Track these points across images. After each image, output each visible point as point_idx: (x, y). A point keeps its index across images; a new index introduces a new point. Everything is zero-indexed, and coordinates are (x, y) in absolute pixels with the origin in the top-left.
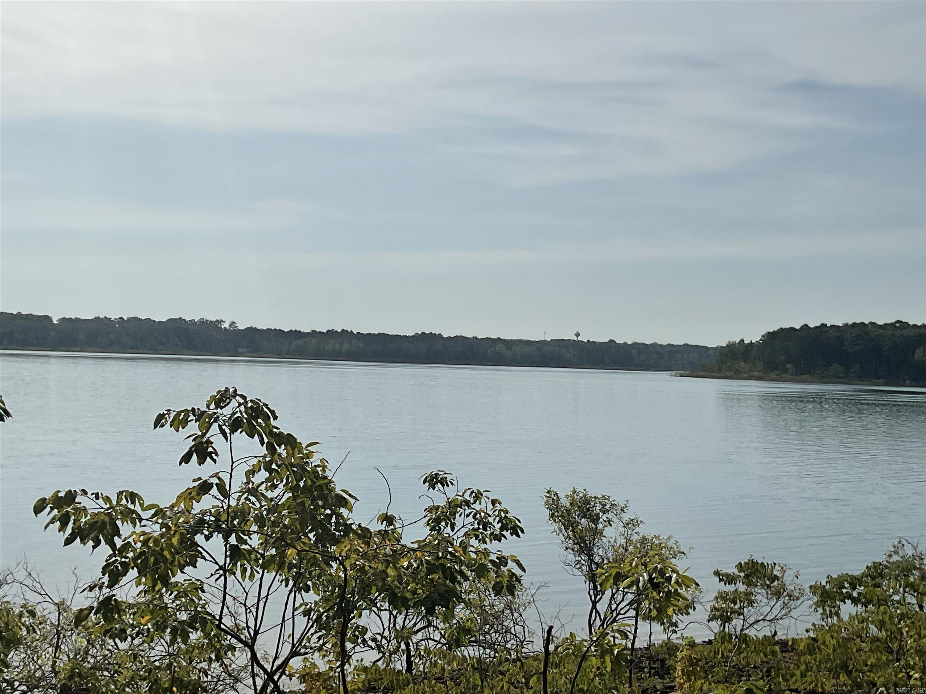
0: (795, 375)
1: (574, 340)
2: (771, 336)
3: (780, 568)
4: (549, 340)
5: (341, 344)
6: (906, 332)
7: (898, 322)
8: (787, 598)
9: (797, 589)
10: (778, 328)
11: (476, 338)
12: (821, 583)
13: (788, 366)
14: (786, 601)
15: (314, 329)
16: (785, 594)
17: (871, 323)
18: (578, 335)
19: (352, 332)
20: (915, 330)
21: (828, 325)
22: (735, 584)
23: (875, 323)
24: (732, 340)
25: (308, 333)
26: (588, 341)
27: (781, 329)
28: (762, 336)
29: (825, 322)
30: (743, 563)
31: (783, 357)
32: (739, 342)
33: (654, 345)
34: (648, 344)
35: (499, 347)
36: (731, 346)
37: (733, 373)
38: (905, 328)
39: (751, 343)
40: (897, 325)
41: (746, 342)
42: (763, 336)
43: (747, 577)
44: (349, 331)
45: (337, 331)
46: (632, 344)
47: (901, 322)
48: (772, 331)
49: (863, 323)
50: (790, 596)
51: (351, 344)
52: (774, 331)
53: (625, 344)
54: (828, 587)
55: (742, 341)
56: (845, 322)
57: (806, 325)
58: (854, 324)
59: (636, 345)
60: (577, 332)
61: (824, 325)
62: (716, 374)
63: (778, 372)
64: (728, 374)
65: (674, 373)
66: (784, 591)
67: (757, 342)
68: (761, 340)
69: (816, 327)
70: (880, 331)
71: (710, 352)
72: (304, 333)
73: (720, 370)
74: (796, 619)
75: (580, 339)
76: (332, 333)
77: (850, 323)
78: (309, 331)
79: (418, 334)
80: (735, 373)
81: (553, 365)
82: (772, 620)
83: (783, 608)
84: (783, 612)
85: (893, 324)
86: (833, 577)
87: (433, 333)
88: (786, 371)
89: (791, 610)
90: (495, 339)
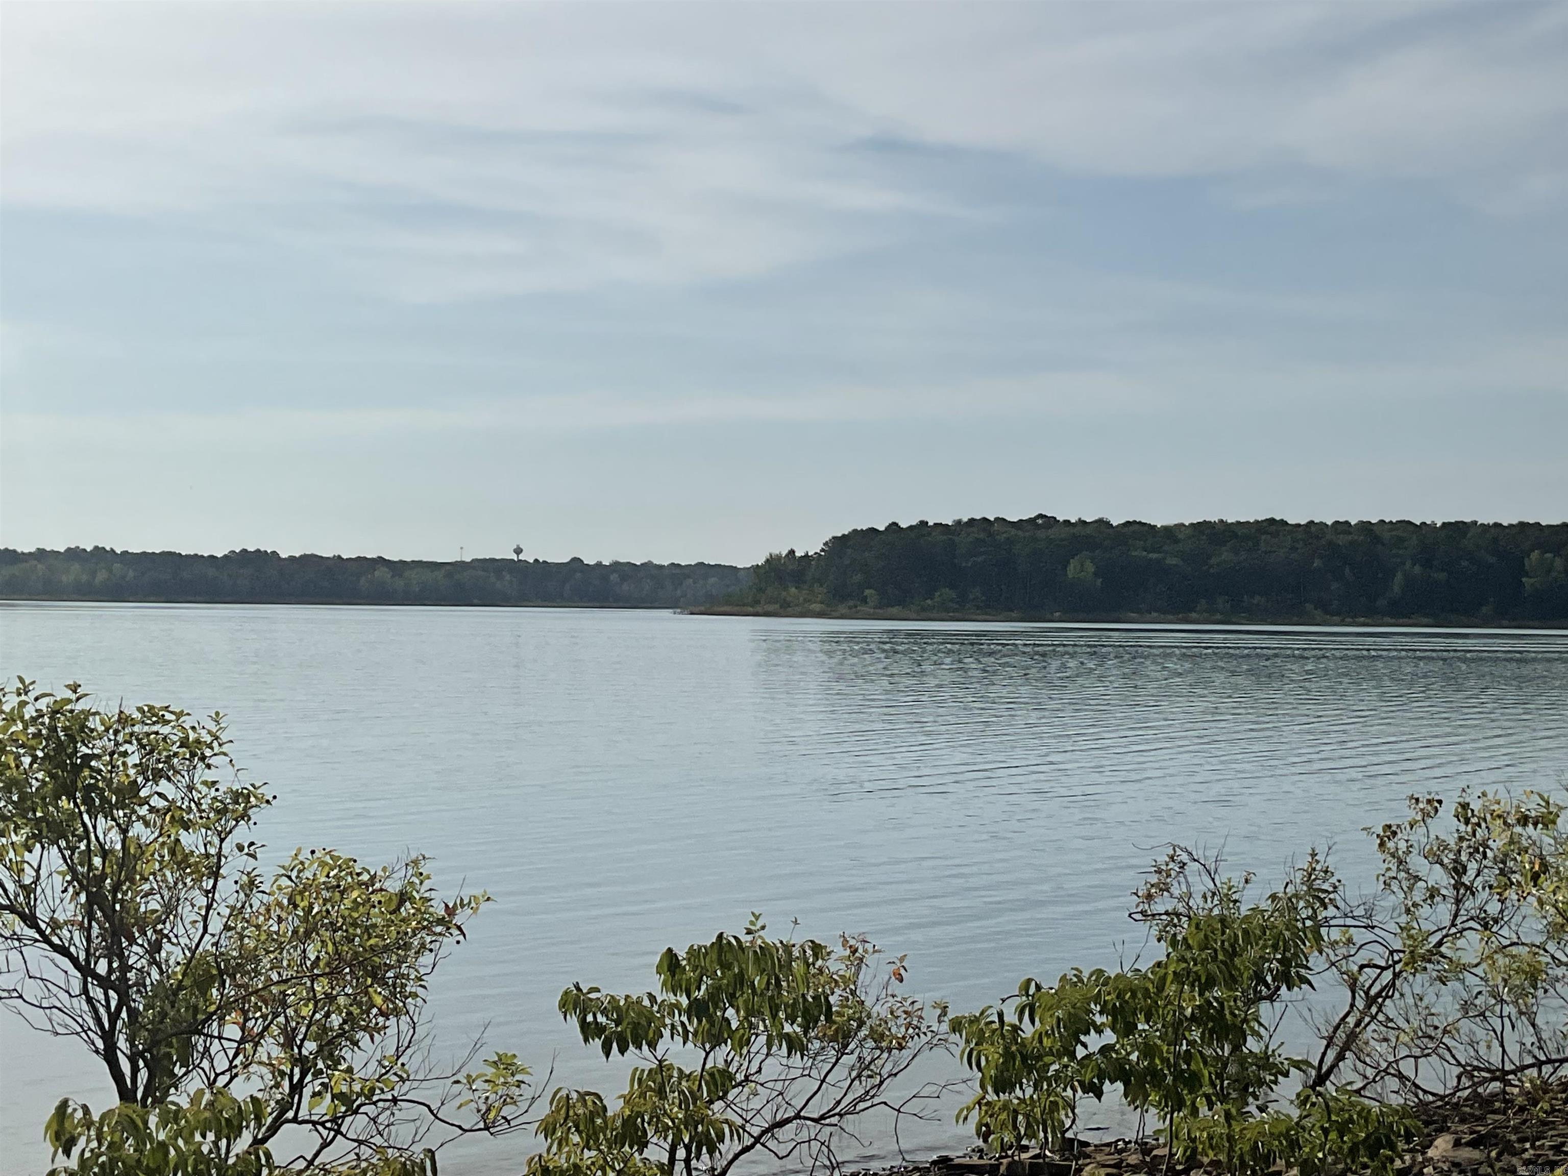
0: (880, 608)
1: (513, 560)
2: (839, 544)
3: (848, 952)
4: (468, 560)
5: (94, 574)
6: (1052, 533)
7: (1041, 516)
8: (870, 1044)
9: (899, 1013)
10: (850, 530)
11: (339, 557)
12: (1001, 1015)
13: (867, 592)
14: (865, 1053)
15: (41, 547)
16: (864, 1032)
17: (997, 519)
18: (518, 551)
19: (112, 550)
20: (1067, 529)
21: (931, 523)
22: (652, 1045)
23: (1004, 520)
24: (776, 552)
25: (30, 553)
26: (536, 561)
27: (855, 531)
28: (824, 544)
29: (925, 519)
30: (682, 954)
31: (858, 578)
32: (787, 555)
33: (648, 566)
34: (638, 563)
35: (381, 573)
36: (772, 562)
37: (777, 606)
38: (1050, 527)
39: (807, 556)
40: (1040, 521)
41: (799, 554)
42: (826, 544)
43: (697, 1009)
44: (108, 549)
45: (84, 550)
46: (611, 565)
47: (1046, 516)
48: (840, 535)
49: (985, 520)
50: (878, 1037)
51: (111, 571)
52: (844, 535)
53: (599, 565)
54: (1028, 1030)
55: (792, 552)
56: (957, 518)
57: (895, 524)
58: (972, 521)
59: (616, 566)
60: (518, 546)
61: (924, 524)
62: (751, 609)
63: (851, 603)
64: (770, 608)
65: (679, 610)
66: (861, 1023)
67: (816, 553)
68: (822, 550)
69: (911, 527)
70: (1013, 532)
71: (741, 574)
72: (23, 553)
73: (757, 602)
74: (899, 1111)
75: (522, 557)
76: (74, 554)
77: (965, 519)
78: (33, 550)
79: (234, 552)
80: (781, 607)
81: (476, 601)
82: (823, 1117)
83: (859, 1076)
84: (858, 1090)
85: (1032, 521)
86: (1045, 986)
87: (262, 549)
88: (864, 601)
89: (882, 1083)
90: (373, 559)
